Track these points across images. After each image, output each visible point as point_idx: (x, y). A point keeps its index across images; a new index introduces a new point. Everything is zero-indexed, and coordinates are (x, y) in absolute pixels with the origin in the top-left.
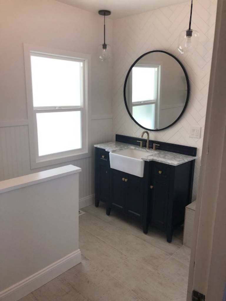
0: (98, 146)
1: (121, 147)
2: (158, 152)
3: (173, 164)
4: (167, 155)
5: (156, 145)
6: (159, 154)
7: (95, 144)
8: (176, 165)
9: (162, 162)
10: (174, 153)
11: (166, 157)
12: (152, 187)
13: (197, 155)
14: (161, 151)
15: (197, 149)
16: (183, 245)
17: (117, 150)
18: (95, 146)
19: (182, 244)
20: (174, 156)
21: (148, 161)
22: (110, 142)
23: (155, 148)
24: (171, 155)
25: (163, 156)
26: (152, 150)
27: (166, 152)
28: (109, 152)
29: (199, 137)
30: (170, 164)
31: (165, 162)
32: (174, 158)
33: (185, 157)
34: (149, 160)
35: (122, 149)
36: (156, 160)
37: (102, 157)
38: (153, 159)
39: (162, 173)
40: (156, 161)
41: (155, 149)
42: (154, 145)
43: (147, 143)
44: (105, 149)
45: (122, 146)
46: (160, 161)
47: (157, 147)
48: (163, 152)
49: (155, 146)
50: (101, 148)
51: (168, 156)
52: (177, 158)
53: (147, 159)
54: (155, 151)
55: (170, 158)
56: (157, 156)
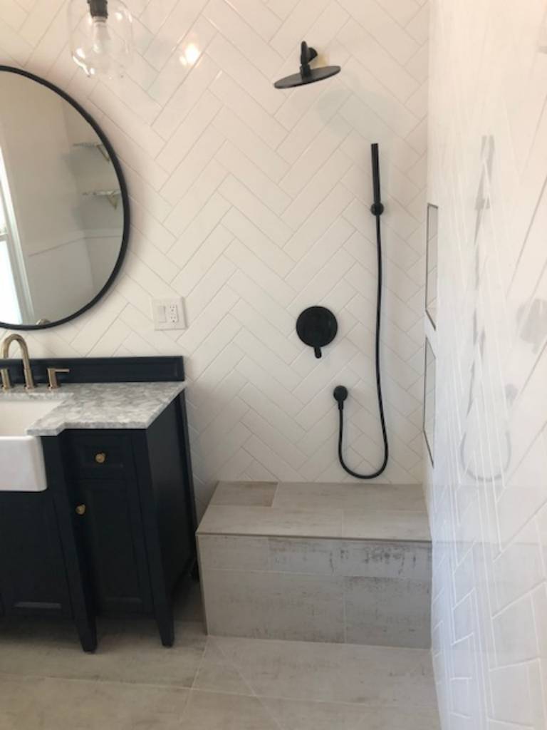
2: (72, 394)
3: (139, 423)
4: (102, 395)
5: (56, 373)
6: (75, 398)
8: (147, 426)
9: (100, 427)
10: (121, 385)
11: (105, 404)
12: (81, 509)
13: (186, 377)
14: (78, 386)
15: (185, 360)
16: (209, 636)
19: (205, 632)
20: (125, 396)
21: (56, 434)
23: (55, 382)
24: (116, 395)
25: (93, 403)
26: (50, 392)
27: (95, 386)
29: (184, 326)
30: (128, 427)
31: (109, 424)
32: (130, 403)
33: (157, 389)
34: (57, 429)
36: (78, 424)
38: (66, 424)
39: (106, 458)
40: (79, 427)
41: (55, 385)
42: (51, 372)
43: (25, 372)
46: (94, 424)
47: (60, 378)
48: (85, 389)
49: (54, 375)
51: (111, 401)
52: (138, 402)
53: (48, 431)
54: (61, 392)
55: (119, 403)
56: (74, 409)
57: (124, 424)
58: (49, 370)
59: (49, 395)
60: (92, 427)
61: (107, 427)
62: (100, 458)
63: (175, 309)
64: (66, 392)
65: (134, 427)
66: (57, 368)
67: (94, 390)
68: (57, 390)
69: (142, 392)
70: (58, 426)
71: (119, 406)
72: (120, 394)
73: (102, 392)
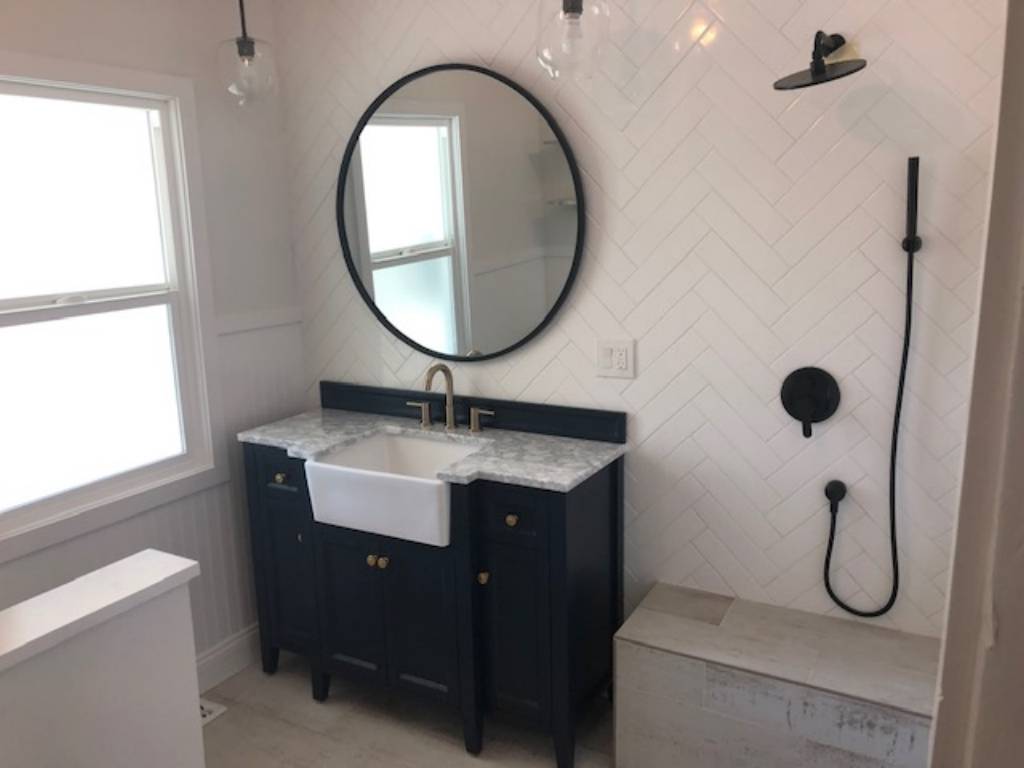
0: (256, 437)
1: (347, 433)
2: (493, 440)
3: (559, 484)
4: (526, 447)
5: (480, 414)
6: (495, 446)
7: (241, 431)
8: (567, 490)
9: (515, 482)
10: (549, 439)
11: (526, 457)
12: (484, 578)
13: (628, 439)
14: (501, 432)
15: (629, 419)
17: (334, 447)
18: (242, 437)
20: (551, 453)
21: (466, 482)
22: (303, 415)
23: (477, 425)
24: (540, 449)
25: (513, 455)
26: (469, 435)
27: (520, 435)
28: (304, 460)
29: (631, 375)
30: (547, 487)
31: (526, 480)
32: (555, 461)
33: (590, 450)
34: (468, 477)
35: (353, 441)
36: (493, 475)
37: (275, 481)
38: (479, 473)
39: (518, 522)
40: (493, 479)
41: (477, 428)
42: (474, 412)
43: (447, 408)
44: (284, 446)
45: (350, 427)
46: (508, 477)
47: (486, 420)
48: (508, 437)
49: (477, 417)
50: (265, 443)
51: (533, 455)
52: (564, 460)
53: (458, 477)
54: (480, 436)
55: (541, 459)
56: (492, 459)
57: (542, 483)
58: (472, 410)
59: (468, 438)
60: (507, 481)
61: (523, 483)
62: (511, 520)
63: (624, 353)
64: (488, 437)
65: (552, 488)
66: (482, 409)
67: (517, 439)
68: (478, 434)
69: (572, 450)
70: (469, 474)
71: (541, 462)
72: (546, 449)
73: (527, 443)
